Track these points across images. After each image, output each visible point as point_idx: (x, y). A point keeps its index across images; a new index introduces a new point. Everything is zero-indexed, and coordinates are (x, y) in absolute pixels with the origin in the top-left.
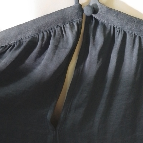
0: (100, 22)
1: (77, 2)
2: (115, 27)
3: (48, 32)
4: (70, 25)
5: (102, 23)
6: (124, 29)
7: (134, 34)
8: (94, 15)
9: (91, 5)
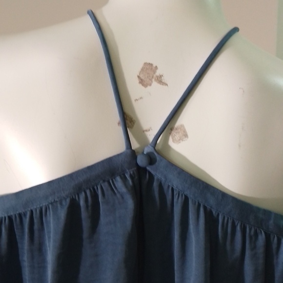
0: (156, 178)
1: (129, 147)
2: (174, 188)
3: (91, 189)
4: (121, 178)
5: (158, 180)
6: (186, 193)
7: (197, 201)
8: (148, 168)
9: (145, 153)
